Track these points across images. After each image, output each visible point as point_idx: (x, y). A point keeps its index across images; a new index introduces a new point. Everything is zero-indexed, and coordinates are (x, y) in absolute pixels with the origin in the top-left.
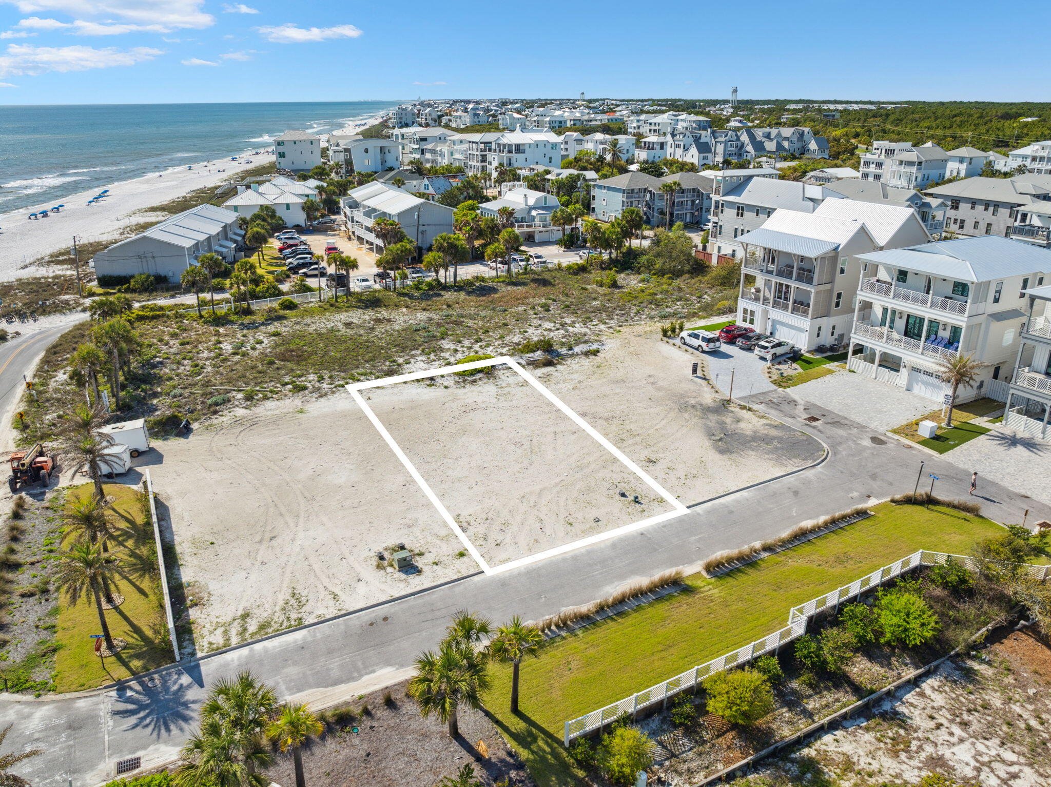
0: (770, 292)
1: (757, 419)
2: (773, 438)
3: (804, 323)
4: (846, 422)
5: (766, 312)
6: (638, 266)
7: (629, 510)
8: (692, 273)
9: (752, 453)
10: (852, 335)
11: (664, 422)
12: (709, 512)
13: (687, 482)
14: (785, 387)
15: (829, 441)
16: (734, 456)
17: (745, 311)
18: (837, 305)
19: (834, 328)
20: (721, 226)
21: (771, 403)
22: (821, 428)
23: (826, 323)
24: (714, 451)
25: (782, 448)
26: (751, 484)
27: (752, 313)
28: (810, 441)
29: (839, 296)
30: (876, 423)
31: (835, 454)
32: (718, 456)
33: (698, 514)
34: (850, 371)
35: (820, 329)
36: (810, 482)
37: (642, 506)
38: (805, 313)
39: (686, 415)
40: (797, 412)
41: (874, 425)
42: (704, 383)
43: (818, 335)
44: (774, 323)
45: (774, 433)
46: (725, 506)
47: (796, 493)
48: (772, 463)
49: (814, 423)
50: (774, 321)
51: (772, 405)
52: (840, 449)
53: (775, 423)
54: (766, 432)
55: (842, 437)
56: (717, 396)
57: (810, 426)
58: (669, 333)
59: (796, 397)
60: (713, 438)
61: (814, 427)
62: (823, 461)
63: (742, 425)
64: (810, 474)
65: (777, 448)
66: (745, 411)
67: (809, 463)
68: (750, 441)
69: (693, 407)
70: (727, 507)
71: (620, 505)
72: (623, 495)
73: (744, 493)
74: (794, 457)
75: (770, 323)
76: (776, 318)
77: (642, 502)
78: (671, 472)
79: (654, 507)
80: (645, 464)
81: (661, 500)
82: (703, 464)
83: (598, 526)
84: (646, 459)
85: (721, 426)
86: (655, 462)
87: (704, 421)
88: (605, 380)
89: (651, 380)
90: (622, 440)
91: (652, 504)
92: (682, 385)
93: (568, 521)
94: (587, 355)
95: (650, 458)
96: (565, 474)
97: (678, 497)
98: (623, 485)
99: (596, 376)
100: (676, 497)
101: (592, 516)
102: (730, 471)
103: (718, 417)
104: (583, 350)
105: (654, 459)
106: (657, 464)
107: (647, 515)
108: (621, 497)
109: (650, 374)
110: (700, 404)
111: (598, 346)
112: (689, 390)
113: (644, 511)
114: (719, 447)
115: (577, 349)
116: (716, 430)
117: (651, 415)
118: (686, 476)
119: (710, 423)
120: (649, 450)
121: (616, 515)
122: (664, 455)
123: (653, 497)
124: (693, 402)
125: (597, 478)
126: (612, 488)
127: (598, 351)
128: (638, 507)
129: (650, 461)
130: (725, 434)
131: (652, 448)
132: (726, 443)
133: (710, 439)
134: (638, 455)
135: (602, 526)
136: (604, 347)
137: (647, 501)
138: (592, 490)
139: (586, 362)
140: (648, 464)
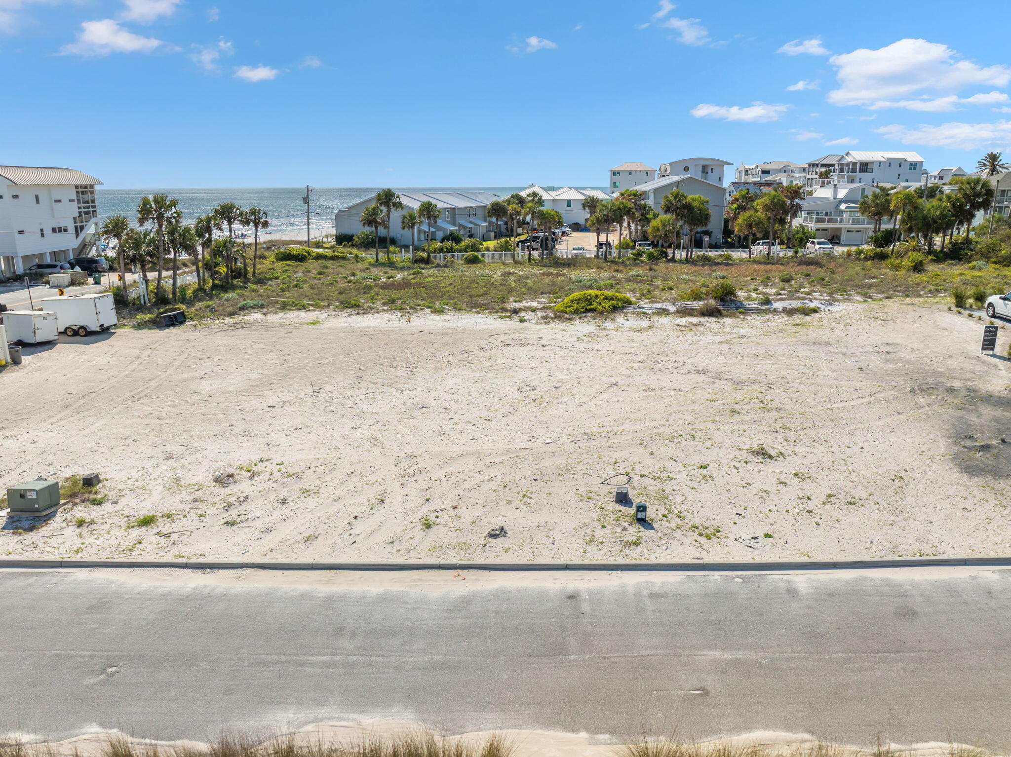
6: (970, 253)
7: (599, 533)
11: (860, 401)
12: (829, 595)
13: (821, 510)
16: (1004, 484)
24: (951, 465)
32: (957, 475)
33: (792, 592)
37: (645, 533)
39: (922, 400)
42: (1002, 365)
46: (898, 591)
58: (970, 302)
60: (968, 443)
69: (951, 390)
70: (904, 595)
71: (590, 514)
72: (623, 499)
73: (989, 574)
77: (655, 525)
78: (795, 482)
79: (676, 542)
80: (744, 455)
81: (712, 534)
82: (897, 484)
83: (485, 545)
84: (755, 447)
85: (1002, 428)
86: (771, 457)
87: (960, 413)
88: (794, 339)
89: (888, 349)
90: (734, 412)
91: (678, 534)
92: (948, 362)
93: (432, 518)
94: (790, 312)
95: (767, 449)
96: (548, 441)
97: (767, 536)
98: (647, 481)
99: (781, 334)
100: (760, 533)
101: (496, 523)
102: (969, 514)
103: (1005, 413)
104: (788, 307)
105: (773, 453)
106: (773, 462)
107: (635, 555)
108: (617, 502)
109: (891, 342)
110: (972, 390)
111: (820, 306)
112: (962, 369)
113: (637, 544)
114: (971, 459)
115: (778, 305)
116: (982, 432)
117: (840, 389)
118: (830, 496)
119: (975, 419)
120: (780, 436)
121: (557, 535)
122: (809, 450)
123: (697, 521)
124: (956, 384)
125: (604, 459)
126: (614, 481)
127: (815, 311)
128: (634, 531)
129: (763, 453)
130: (1003, 441)
131: (788, 435)
132: (996, 457)
133: (955, 443)
134: (744, 439)
135: (493, 549)
136: (831, 308)
137: (673, 525)
138: (567, 476)
139: (781, 320)
140: (751, 457)
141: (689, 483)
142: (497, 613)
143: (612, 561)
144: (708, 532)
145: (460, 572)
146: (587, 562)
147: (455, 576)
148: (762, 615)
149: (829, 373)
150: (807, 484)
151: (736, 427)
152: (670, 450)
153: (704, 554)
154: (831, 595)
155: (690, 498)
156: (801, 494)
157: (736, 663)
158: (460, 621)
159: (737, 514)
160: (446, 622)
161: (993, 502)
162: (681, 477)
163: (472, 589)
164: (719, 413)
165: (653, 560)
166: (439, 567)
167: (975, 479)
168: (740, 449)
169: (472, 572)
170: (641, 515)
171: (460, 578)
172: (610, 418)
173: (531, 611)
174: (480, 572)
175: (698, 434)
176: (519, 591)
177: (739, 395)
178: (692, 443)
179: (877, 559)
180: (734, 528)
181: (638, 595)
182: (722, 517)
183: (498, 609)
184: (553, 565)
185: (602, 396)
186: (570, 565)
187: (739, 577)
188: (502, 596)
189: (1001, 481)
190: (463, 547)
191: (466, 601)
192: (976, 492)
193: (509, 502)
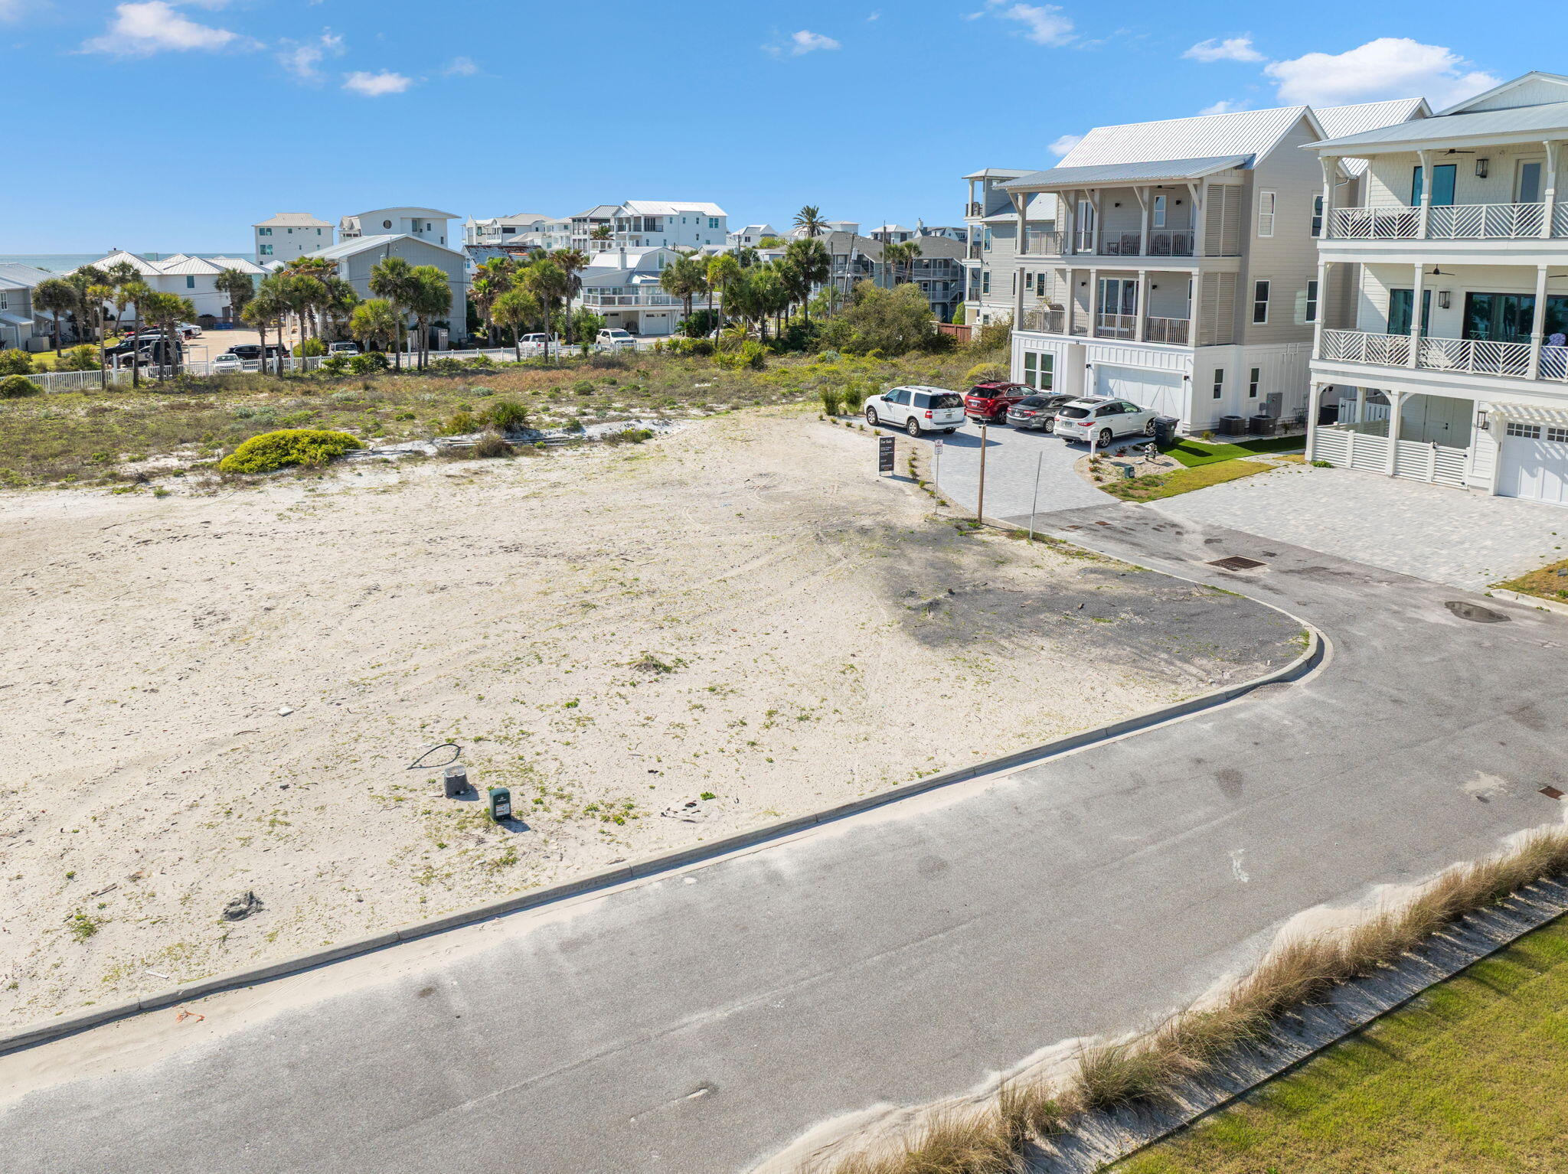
0: (1087, 310)
1: (1062, 559)
2: (1114, 604)
3: (1180, 360)
4: (1347, 569)
5: (1079, 351)
6: (815, 340)
7: (438, 859)
8: (925, 349)
9: (1040, 641)
10: (1313, 365)
11: (757, 563)
12: (825, 868)
13: (765, 737)
14: (1141, 499)
15: (1308, 611)
16: (974, 651)
17: (1030, 358)
18: (1260, 315)
19: (1255, 374)
20: (987, 274)
21: (1104, 527)
22: (1271, 582)
23: (1236, 360)
24: (904, 636)
25: (1152, 629)
26: (1036, 743)
27: (1047, 361)
28: (1246, 609)
29: (1262, 290)
30: (1443, 570)
31: (1346, 645)
32: (916, 651)
33: (774, 878)
34: (1316, 464)
35: (1219, 375)
36: (1280, 735)
37: (517, 839)
38: (1179, 336)
39: (835, 550)
40: (1184, 547)
41: (1438, 573)
42: (909, 488)
43: (1217, 392)
44: (1103, 374)
45: (1115, 589)
46: (911, 836)
47: (1230, 780)
48: (1117, 671)
49: (1243, 573)
50: (1100, 368)
51: (1108, 533)
52: (1357, 631)
53: (1122, 568)
54: (1092, 587)
55: (1347, 602)
56: (943, 511)
57: (1233, 577)
58: (843, 406)
59: (1178, 518)
60: (911, 602)
61: (1248, 581)
62: (1311, 664)
63: (1010, 571)
64: (1273, 706)
65: (1131, 629)
66: (1024, 542)
67: (1261, 673)
68: (1037, 611)
69: (863, 531)
70: (920, 841)
71: (410, 830)
72: (459, 788)
73: (1004, 782)
74: (1199, 654)
75: (1090, 376)
76: (1105, 361)
77: (528, 821)
78: (713, 702)
79: (572, 843)
80: (628, 674)
81: (623, 814)
82: (851, 676)
83: (225, 938)
84: (640, 659)
85: (942, 574)
86: (667, 669)
87: (887, 562)
88: (633, 481)
89: (764, 482)
90: (587, 606)
91: (570, 827)
92: (845, 491)
93: (91, 911)
94: (614, 440)
95: (658, 656)
96: (285, 710)
97: (707, 796)
98: (490, 748)
99: (611, 475)
100: (695, 796)
101: (235, 889)
102: (951, 701)
103: (937, 554)
104: (609, 432)
105: (668, 662)
106: (672, 676)
107: (513, 884)
108: (449, 795)
109: (764, 472)
110: (888, 528)
111: (653, 427)
112: (865, 500)
113: (510, 862)
114: (924, 625)
115: (593, 431)
116: (922, 584)
117: (724, 549)
118: (771, 714)
119: (906, 567)
120: (667, 633)
121: (360, 881)
122: (714, 648)
123: (592, 798)
124: (867, 522)
125: (401, 723)
126: (430, 760)
127: (648, 435)
128: (497, 839)
129: (652, 665)
130: (951, 592)
131: (679, 630)
132: (951, 615)
133: (898, 605)
134: (618, 648)
135: (243, 941)
136: (666, 429)
137: (556, 814)
138: (342, 768)
139: (603, 453)
140: (638, 676)
141: (557, 737)
142: (292, 1067)
143: (477, 905)
144: (616, 811)
145: (187, 1006)
146: (433, 918)
147: (181, 1018)
148: (745, 929)
149: (699, 527)
150: (732, 701)
151: (598, 631)
152: (508, 686)
153: (623, 851)
154: (828, 867)
155: (567, 761)
156: (731, 719)
157: (736, 1022)
158: (222, 1108)
159: (650, 772)
160: (189, 1120)
161: (971, 680)
162: (542, 729)
163: (225, 1035)
164: (563, 611)
165: (547, 885)
166: (141, 1009)
167: (940, 651)
168: (618, 665)
169: (214, 999)
170: (502, 810)
171: (192, 1019)
172: (387, 649)
173: (358, 1042)
174: (232, 995)
175: (544, 652)
176: (323, 1010)
177: (584, 578)
178: (539, 668)
179: (868, 795)
180: (653, 794)
181: (540, 953)
182: (629, 782)
183: (293, 1059)
184: (374, 941)
185: (358, 613)
186: (404, 933)
187: (689, 874)
188: (290, 1029)
189: (970, 648)
190: (177, 953)
191: (221, 1063)
192: (947, 670)
193: (246, 842)
